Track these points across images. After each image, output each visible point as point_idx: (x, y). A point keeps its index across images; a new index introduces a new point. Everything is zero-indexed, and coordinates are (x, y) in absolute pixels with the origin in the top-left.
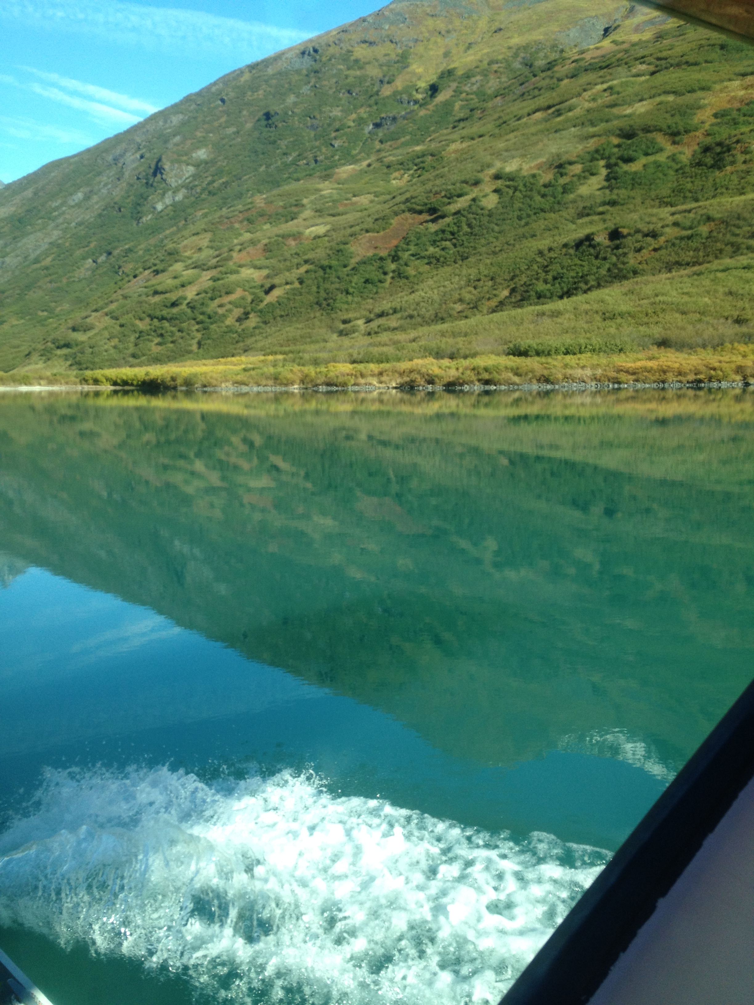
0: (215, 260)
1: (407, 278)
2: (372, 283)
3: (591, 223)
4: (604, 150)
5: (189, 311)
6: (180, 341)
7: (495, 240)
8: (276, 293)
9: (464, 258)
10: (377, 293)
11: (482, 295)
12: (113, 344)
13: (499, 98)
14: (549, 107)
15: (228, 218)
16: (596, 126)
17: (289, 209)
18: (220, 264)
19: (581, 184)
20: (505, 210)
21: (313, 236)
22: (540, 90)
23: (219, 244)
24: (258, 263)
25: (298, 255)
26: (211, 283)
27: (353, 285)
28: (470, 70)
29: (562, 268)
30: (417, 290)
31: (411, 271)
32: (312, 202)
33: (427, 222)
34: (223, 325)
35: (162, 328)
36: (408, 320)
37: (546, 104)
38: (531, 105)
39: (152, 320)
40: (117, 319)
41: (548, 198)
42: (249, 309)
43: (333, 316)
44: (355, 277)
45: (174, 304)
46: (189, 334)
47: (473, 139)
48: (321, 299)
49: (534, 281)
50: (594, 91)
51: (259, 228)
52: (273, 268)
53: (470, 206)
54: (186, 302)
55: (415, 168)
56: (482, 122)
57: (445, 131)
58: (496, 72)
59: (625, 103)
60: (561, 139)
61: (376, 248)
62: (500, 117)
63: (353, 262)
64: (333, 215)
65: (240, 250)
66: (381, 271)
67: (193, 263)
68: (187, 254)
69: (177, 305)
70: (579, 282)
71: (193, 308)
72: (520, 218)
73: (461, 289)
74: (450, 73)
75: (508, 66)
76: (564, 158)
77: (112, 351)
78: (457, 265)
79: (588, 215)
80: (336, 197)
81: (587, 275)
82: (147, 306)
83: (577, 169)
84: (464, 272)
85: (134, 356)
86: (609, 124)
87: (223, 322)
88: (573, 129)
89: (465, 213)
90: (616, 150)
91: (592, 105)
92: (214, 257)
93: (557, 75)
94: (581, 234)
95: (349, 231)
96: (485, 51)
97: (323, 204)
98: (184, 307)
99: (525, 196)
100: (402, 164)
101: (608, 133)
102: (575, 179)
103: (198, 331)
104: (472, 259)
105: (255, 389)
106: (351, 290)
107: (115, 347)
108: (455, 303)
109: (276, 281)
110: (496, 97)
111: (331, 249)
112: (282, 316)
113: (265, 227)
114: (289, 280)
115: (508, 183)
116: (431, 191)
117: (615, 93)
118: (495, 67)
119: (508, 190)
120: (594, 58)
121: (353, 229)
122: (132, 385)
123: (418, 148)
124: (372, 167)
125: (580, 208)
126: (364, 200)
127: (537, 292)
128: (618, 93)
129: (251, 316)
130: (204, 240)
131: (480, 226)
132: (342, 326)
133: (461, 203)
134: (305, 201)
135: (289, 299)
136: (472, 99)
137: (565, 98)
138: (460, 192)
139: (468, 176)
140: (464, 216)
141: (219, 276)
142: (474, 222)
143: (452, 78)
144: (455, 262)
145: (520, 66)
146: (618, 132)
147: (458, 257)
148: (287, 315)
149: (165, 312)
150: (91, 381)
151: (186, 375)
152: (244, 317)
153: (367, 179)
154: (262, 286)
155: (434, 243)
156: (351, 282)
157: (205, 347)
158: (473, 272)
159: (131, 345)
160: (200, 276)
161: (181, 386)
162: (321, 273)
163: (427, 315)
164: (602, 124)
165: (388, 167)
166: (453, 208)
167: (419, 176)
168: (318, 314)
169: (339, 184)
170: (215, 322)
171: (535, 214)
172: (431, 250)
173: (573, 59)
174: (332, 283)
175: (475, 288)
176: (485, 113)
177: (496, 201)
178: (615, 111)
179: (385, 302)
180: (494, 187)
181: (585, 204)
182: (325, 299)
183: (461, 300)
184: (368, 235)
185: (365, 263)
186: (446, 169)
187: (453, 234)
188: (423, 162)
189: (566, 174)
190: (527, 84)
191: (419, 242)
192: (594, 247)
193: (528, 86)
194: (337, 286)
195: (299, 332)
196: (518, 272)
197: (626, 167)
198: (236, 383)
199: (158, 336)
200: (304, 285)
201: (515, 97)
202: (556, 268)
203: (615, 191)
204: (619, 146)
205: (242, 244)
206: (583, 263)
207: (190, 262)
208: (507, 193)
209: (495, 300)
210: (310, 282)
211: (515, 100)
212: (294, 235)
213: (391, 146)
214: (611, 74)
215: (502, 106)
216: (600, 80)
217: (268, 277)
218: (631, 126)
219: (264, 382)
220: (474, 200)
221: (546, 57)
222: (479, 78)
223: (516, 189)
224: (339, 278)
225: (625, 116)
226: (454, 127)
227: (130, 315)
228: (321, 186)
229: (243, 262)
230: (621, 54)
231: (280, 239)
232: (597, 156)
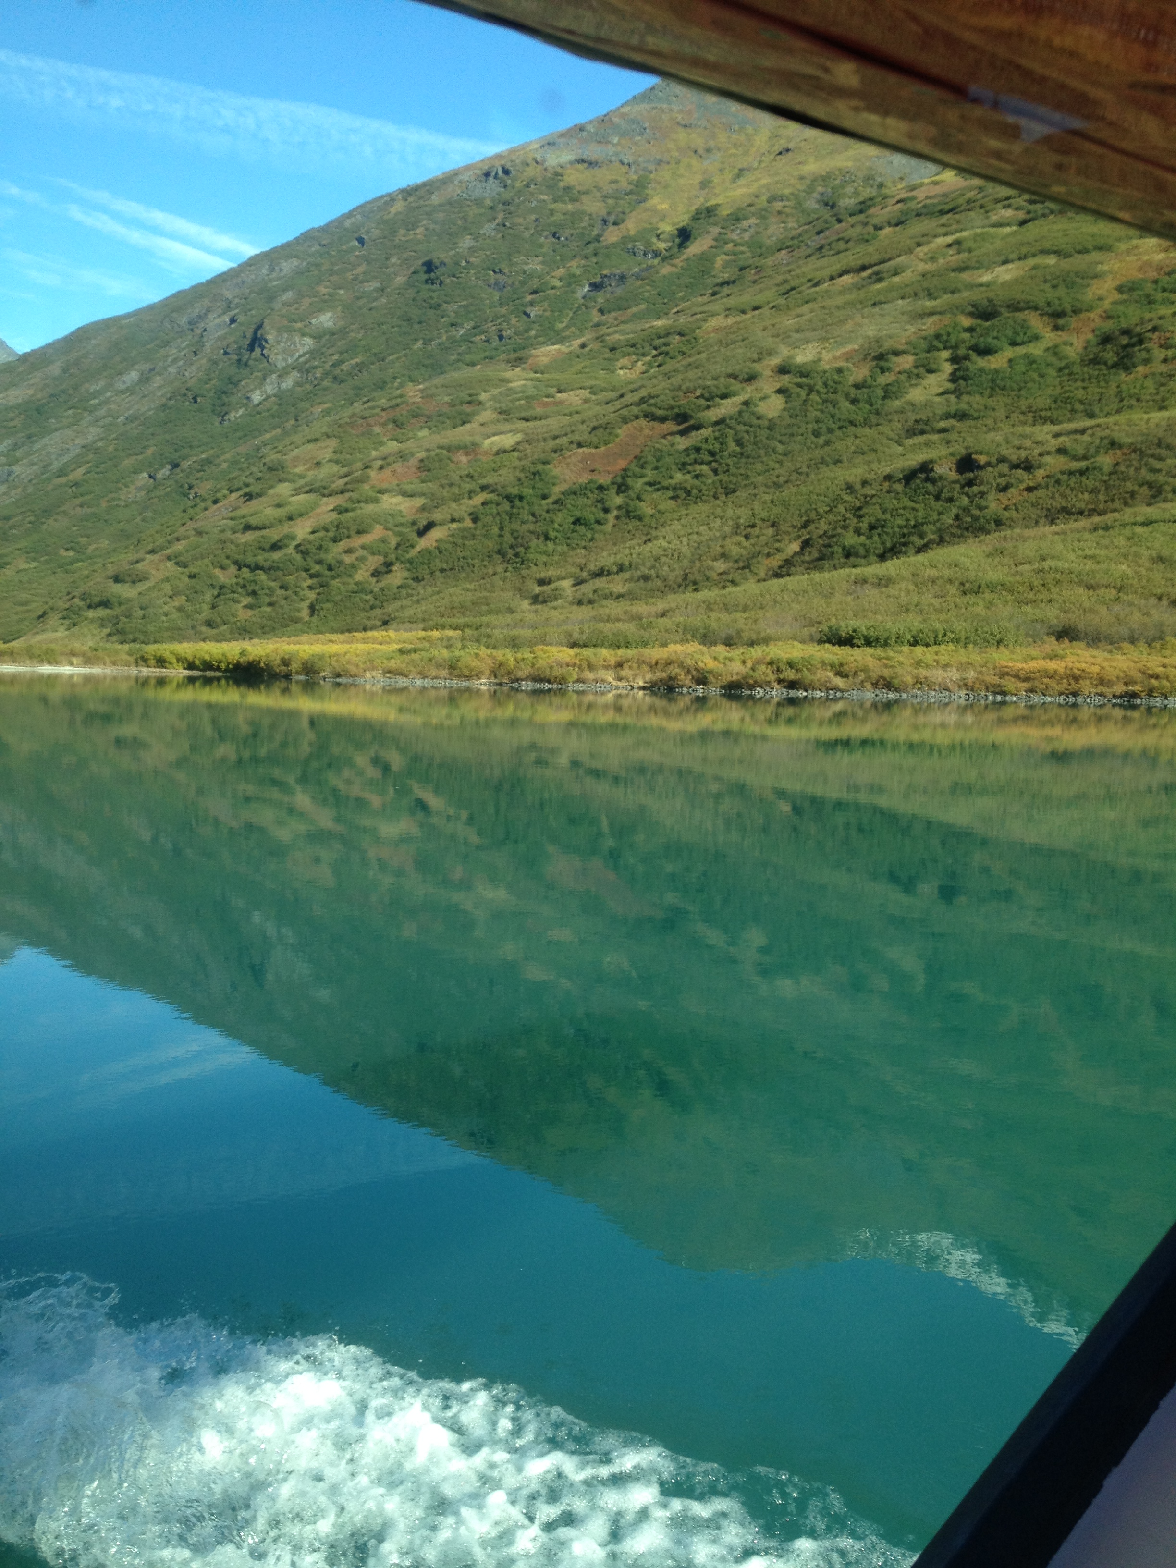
0: (342, 482)
1: (640, 519)
2: (586, 525)
3: (927, 444)
4: (949, 334)
5: (298, 557)
6: (283, 602)
7: (777, 466)
8: (436, 534)
9: (729, 492)
10: (592, 540)
11: (758, 549)
12: (176, 604)
13: (783, 252)
14: (864, 268)
15: (364, 418)
16: (935, 299)
17: (458, 408)
18: (349, 486)
19: (911, 385)
20: (793, 421)
21: (495, 449)
22: (847, 242)
23: (348, 456)
24: (409, 488)
25: (472, 477)
26: (334, 516)
27: (556, 526)
28: (740, 209)
29: (884, 512)
30: (656, 538)
31: (646, 509)
32: (494, 398)
33: (672, 434)
34: (350, 581)
35: (255, 582)
36: (642, 583)
37: (860, 262)
38: (836, 264)
39: (240, 569)
40: (185, 567)
41: (861, 405)
42: (392, 557)
43: (524, 572)
44: (560, 514)
45: (275, 547)
46: (296, 593)
47: (744, 312)
48: (505, 546)
49: (839, 531)
50: (932, 245)
51: (411, 434)
52: (432, 497)
53: (740, 413)
54: (294, 543)
55: (654, 352)
56: (757, 287)
57: (700, 299)
58: (780, 213)
59: (980, 265)
60: (883, 315)
61: (593, 471)
62: (785, 281)
63: (557, 491)
64: (526, 420)
65: (381, 468)
66: (599, 506)
67: (306, 485)
68: (299, 470)
69: (280, 548)
70: (910, 534)
71: (304, 553)
72: (816, 434)
73: (724, 538)
74: (710, 212)
75: (799, 205)
76: (887, 345)
77: (175, 615)
78: (718, 502)
79: (922, 432)
80: (531, 392)
81: (922, 524)
82: (233, 547)
83: (906, 362)
84: (730, 512)
85: (209, 624)
86: (956, 296)
87: (350, 576)
88: (900, 302)
89: (733, 423)
90: (966, 336)
91: (929, 267)
92: (341, 477)
93: (876, 221)
94: (914, 460)
95: (551, 444)
96: (764, 181)
97: (511, 401)
98: (290, 550)
99: (825, 401)
100: (633, 346)
101: (954, 309)
102: (903, 377)
103: (310, 588)
104: (742, 494)
106: (552, 534)
107: (180, 609)
108: (715, 559)
109: (437, 516)
110: (779, 250)
111: (523, 470)
112: (442, 570)
113: (420, 434)
114: (456, 515)
115: (799, 380)
116: (679, 388)
117: (964, 251)
118: (778, 205)
119: (799, 390)
120: (931, 198)
121: (557, 441)
122: (218, 669)
123: (659, 323)
124: (587, 349)
125: (911, 423)
126: (573, 398)
127: (844, 548)
128: (970, 251)
129: (395, 568)
130: (326, 450)
131: (755, 443)
132: (537, 589)
133: (727, 408)
134: (483, 397)
135: (455, 544)
136: (743, 253)
137: (888, 256)
138: (724, 391)
139: (738, 367)
140: (730, 428)
141: (349, 505)
142: (747, 437)
143: (712, 220)
144: (715, 497)
145: (817, 206)
146: (970, 309)
147: (720, 490)
148: (451, 569)
149: (260, 558)
150: (152, 662)
151: (306, 657)
152: (384, 569)
153: (579, 367)
154: (414, 523)
155: (683, 467)
156: (552, 522)
157: (322, 613)
158: (744, 515)
159: (205, 607)
160: (316, 505)
161: (297, 673)
162: (506, 506)
163: (671, 577)
164: (946, 296)
165: (613, 349)
166: (713, 414)
167: (659, 366)
168: (500, 569)
169: (536, 372)
170: (339, 576)
171: (840, 428)
172: (679, 477)
173: (898, 197)
174: (523, 523)
175: (747, 537)
176: (762, 275)
177: (781, 407)
178: (965, 276)
179: (605, 554)
180: (778, 386)
181: (918, 417)
182: (512, 547)
183: (724, 556)
184: (581, 450)
185: (575, 493)
186: (703, 356)
187: (712, 453)
188: (665, 345)
189: (889, 369)
190: (827, 233)
191: (660, 464)
192: (933, 481)
193: (830, 235)
194: (531, 527)
195: (470, 596)
196: (813, 515)
197: (981, 362)
198: (389, 672)
199: (248, 595)
200: (480, 524)
201: (809, 251)
202: (873, 512)
203: (965, 398)
204: (971, 330)
205: (384, 459)
206: (917, 506)
207: (302, 482)
208: (798, 395)
209: (777, 557)
210: (489, 519)
211: (810, 256)
212: (466, 447)
213: (616, 319)
214: (958, 222)
215: (788, 264)
216: (944, 230)
217: (423, 509)
218: (990, 301)
219: (433, 673)
220: (746, 403)
221: (856, 193)
222: (753, 221)
223: (811, 390)
224: (533, 515)
225: (981, 285)
226: (714, 294)
227: (206, 561)
228: (509, 374)
229: (385, 486)
230: (972, 193)
231: (445, 452)
232: (936, 343)
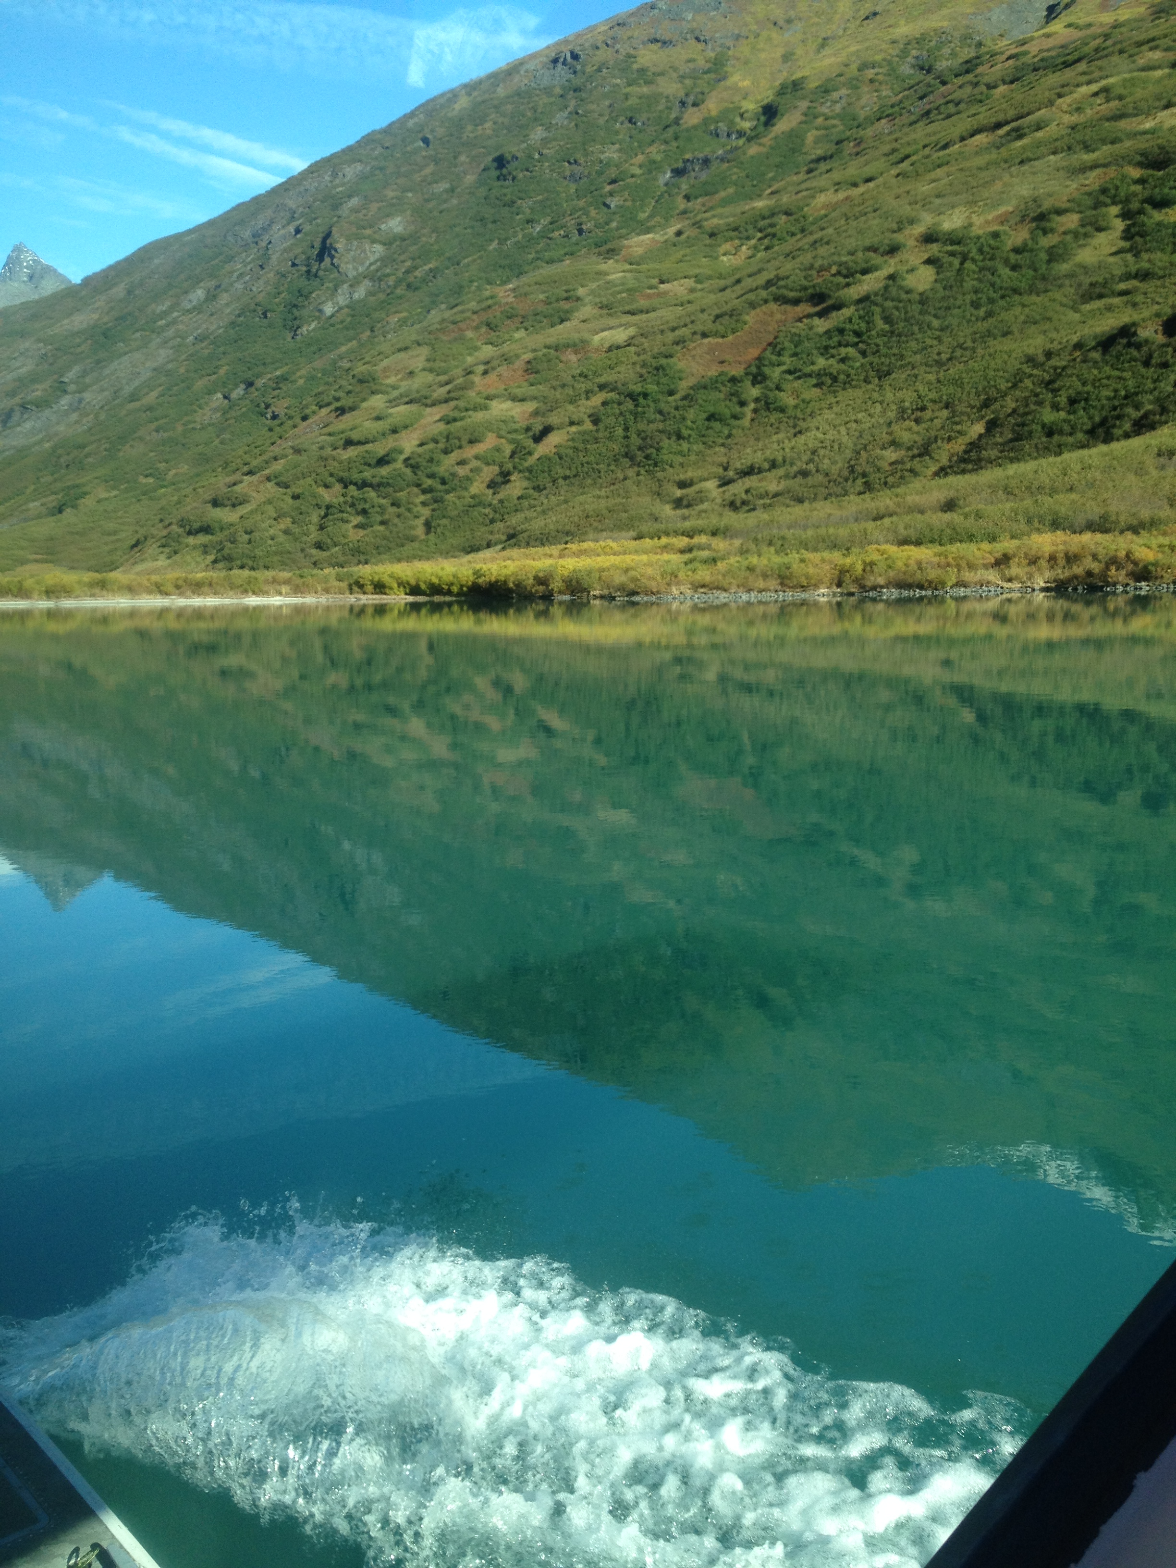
0: (443, 390)
1: (782, 410)
2: (721, 420)
3: (1109, 308)
4: (1117, 188)
5: (408, 471)
6: (396, 520)
7: (935, 342)
8: (554, 439)
9: (883, 375)
10: (729, 436)
11: (933, 433)
12: (282, 526)
13: (883, 121)
14: (998, 125)
15: (454, 323)
16: (1093, 151)
17: (555, 305)
18: (452, 395)
19: (1080, 246)
20: (947, 293)
21: (607, 345)
22: (957, 104)
23: (443, 364)
24: (518, 392)
25: (586, 376)
26: (442, 426)
27: (689, 423)
28: (829, 80)
29: (1084, 384)
30: (808, 429)
31: (787, 399)
32: (592, 292)
33: (809, 316)
34: (466, 494)
35: (365, 500)
36: (800, 479)
37: (993, 120)
38: (963, 124)
39: (346, 487)
40: (287, 487)
41: (1024, 271)
42: (510, 466)
43: (660, 475)
44: (692, 411)
45: (382, 461)
46: (409, 510)
47: (855, 185)
48: (633, 448)
49: (1033, 407)
50: (1075, 95)
51: (506, 337)
52: (544, 399)
53: (886, 288)
54: (402, 457)
55: (759, 235)
56: (862, 160)
57: (795, 178)
58: (872, 81)
59: (1137, 112)
60: (1034, 173)
61: (722, 362)
62: (894, 151)
63: (684, 386)
64: (632, 313)
65: (485, 373)
66: (734, 399)
67: (401, 395)
68: (391, 380)
69: (388, 463)
70: (1122, 406)
71: (415, 467)
72: (976, 305)
73: (889, 424)
74: (796, 85)
75: (892, 71)
76: (1047, 205)
77: (282, 538)
78: (870, 386)
79: (1101, 296)
80: (631, 283)
81: (1136, 394)
82: (336, 464)
83: (1071, 221)
84: (889, 395)
85: (319, 546)
86: (1117, 146)
87: (466, 489)
88: (1052, 157)
89: (879, 299)
90: (1138, 188)
91: (1074, 119)
92: (442, 386)
93: (986, 79)
94: (1108, 324)
95: (670, 337)
96: (853, 49)
97: (611, 294)
98: (399, 465)
99: (981, 269)
100: (735, 229)
101: (1118, 161)
102: (1069, 238)
103: (424, 504)
104: (899, 376)
105: (745, 597)
106: (685, 432)
107: (286, 532)
108: (883, 448)
109: (554, 419)
110: (879, 119)
111: (644, 365)
112: (565, 478)
113: (517, 335)
114: (575, 418)
115: (950, 248)
116: (811, 267)
117: (1114, 99)
118: (870, 73)
119: (951, 258)
120: (1048, 50)
121: (677, 332)
122: (449, 593)
123: (760, 204)
124: (684, 237)
125: (1085, 286)
126: (678, 288)
127: (1044, 426)
128: (1121, 98)
129: (513, 478)
130: (418, 359)
131: (906, 320)
132: (679, 493)
133: (869, 284)
134: (581, 292)
135: (576, 449)
136: (834, 126)
137: (1026, 110)
138: (864, 266)
139: (876, 240)
140: (876, 304)
141: (456, 414)
142: (897, 313)
143: (800, 93)
144: (867, 381)
145: (912, 72)
146: (1138, 158)
147: (872, 374)
148: (575, 476)
149: (368, 474)
150: (370, 588)
151: (566, 573)
152: (499, 479)
153: (679, 255)
154: (528, 429)
155: (825, 351)
156: (684, 419)
157: (439, 530)
158: (908, 397)
159: (313, 528)
160: (421, 416)
161: (560, 592)
162: (629, 405)
163: (835, 470)
164: (1105, 148)
165: (712, 235)
166: (855, 292)
167: (767, 248)
168: (631, 473)
169: (631, 264)
170: (454, 489)
171: (1003, 297)
172: (821, 362)
173: (1008, 53)
174: (650, 422)
175: (917, 421)
176: (863, 146)
177: (932, 279)
178: (1123, 124)
179: (748, 450)
180: (926, 257)
181: (1093, 279)
182: (640, 449)
183: (894, 443)
184: (706, 341)
185: (705, 388)
186: (830, 231)
187: (858, 334)
188: (772, 225)
189: (1052, 230)
190: (931, 98)
191: (798, 350)
192: (1138, 346)
193: (937, 99)
194: (661, 426)
195: (603, 504)
196: (993, 393)
197: (1157, 216)
198: (703, 586)
199: (358, 513)
200: (601, 426)
201: (913, 118)
202: (1071, 385)
203: (1145, 256)
204: (1141, 181)
205: (488, 363)
206: (1125, 374)
207: (395, 393)
208: (951, 264)
209: (960, 441)
210: (611, 420)
211: (915, 122)
212: (575, 345)
213: (704, 205)
214: (1100, 69)
215: (890, 133)
216: (1085, 78)
217: (536, 413)
218: (1162, 148)
219: (761, 584)
220: (892, 277)
221: (954, 54)
222: (844, 92)
223: (965, 258)
224: (660, 412)
225: (1145, 133)
226: (810, 171)
227: (309, 480)
228: (603, 267)
229: (492, 391)
230: (1098, 41)
231: (552, 351)
232: (1102, 198)
